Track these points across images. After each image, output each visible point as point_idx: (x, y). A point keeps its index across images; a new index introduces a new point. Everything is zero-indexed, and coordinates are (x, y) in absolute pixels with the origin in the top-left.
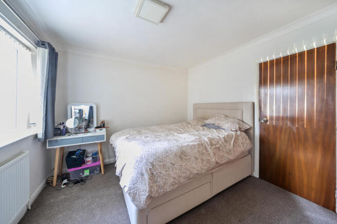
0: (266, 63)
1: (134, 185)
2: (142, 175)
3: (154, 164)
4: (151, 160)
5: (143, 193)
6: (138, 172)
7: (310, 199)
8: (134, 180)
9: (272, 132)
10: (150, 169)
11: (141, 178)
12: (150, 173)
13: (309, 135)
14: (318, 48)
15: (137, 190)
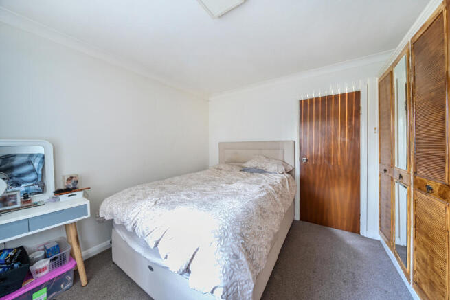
0: (305, 101)
1: (230, 278)
2: (236, 257)
3: (244, 234)
4: (238, 230)
5: (246, 286)
6: (230, 255)
7: (343, 229)
8: (228, 270)
9: (311, 172)
10: (242, 243)
11: (238, 264)
12: (244, 250)
13: (342, 171)
14: (348, 93)
15: (237, 285)
